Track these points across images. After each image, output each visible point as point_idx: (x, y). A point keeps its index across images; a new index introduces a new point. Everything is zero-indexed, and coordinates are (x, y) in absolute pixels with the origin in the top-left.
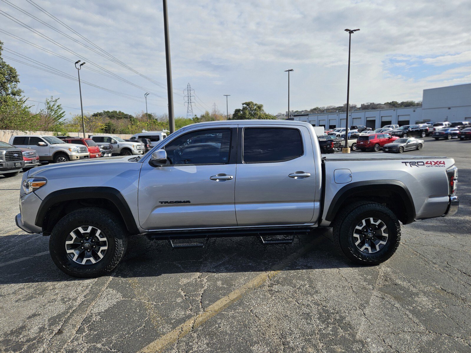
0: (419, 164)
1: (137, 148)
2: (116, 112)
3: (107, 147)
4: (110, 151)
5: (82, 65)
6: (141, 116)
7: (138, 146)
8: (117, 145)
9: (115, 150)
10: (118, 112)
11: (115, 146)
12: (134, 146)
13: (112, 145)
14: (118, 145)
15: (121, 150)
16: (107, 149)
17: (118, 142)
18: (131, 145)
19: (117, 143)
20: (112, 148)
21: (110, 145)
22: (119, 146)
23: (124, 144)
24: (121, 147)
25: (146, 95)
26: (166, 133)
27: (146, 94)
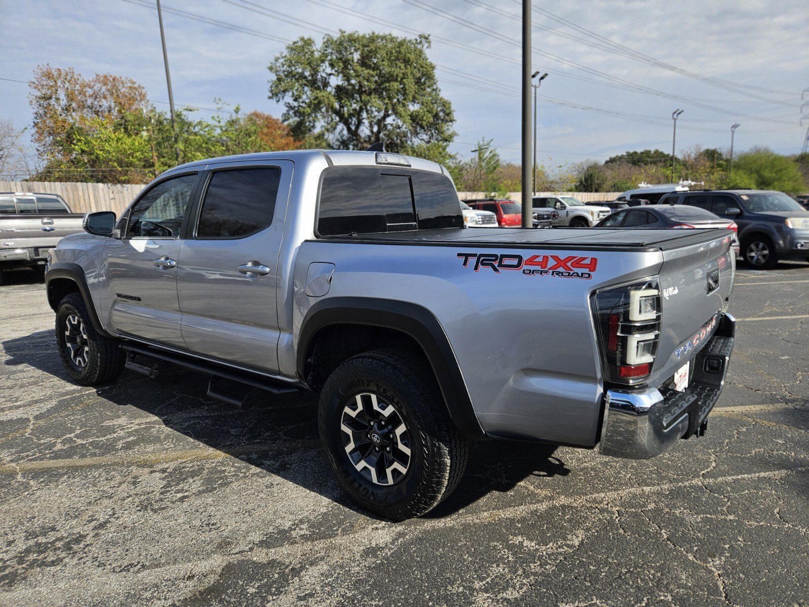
0: (506, 262)
1: (598, 217)
2: (650, 152)
3: (544, 215)
4: (550, 222)
5: (542, 78)
6: (693, 155)
7: (601, 214)
8: (565, 211)
9: (562, 220)
10: (652, 152)
11: (562, 213)
12: (592, 213)
13: (557, 212)
14: (567, 212)
15: (570, 220)
16: (543, 218)
17: (568, 207)
18: (588, 212)
19: (565, 209)
20: (557, 216)
21: (554, 211)
22: (569, 213)
23: (577, 210)
24: (571, 215)
25: (675, 115)
26: (688, 187)
27: (675, 113)
